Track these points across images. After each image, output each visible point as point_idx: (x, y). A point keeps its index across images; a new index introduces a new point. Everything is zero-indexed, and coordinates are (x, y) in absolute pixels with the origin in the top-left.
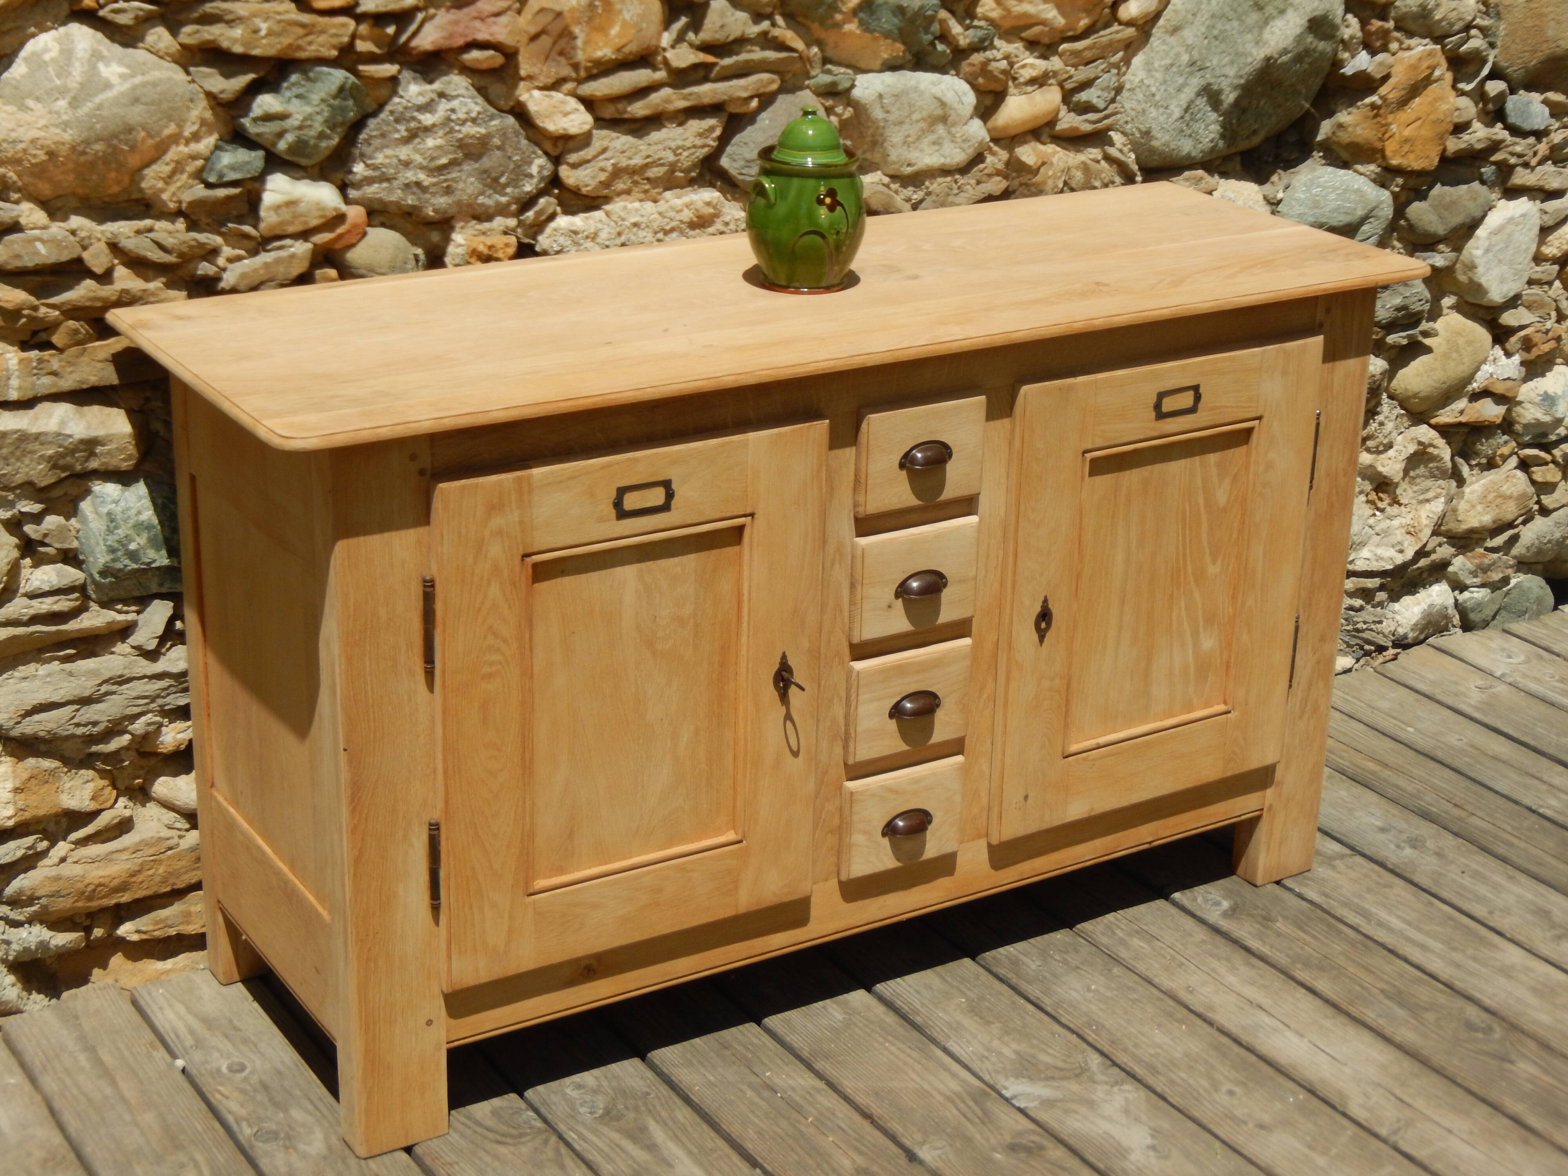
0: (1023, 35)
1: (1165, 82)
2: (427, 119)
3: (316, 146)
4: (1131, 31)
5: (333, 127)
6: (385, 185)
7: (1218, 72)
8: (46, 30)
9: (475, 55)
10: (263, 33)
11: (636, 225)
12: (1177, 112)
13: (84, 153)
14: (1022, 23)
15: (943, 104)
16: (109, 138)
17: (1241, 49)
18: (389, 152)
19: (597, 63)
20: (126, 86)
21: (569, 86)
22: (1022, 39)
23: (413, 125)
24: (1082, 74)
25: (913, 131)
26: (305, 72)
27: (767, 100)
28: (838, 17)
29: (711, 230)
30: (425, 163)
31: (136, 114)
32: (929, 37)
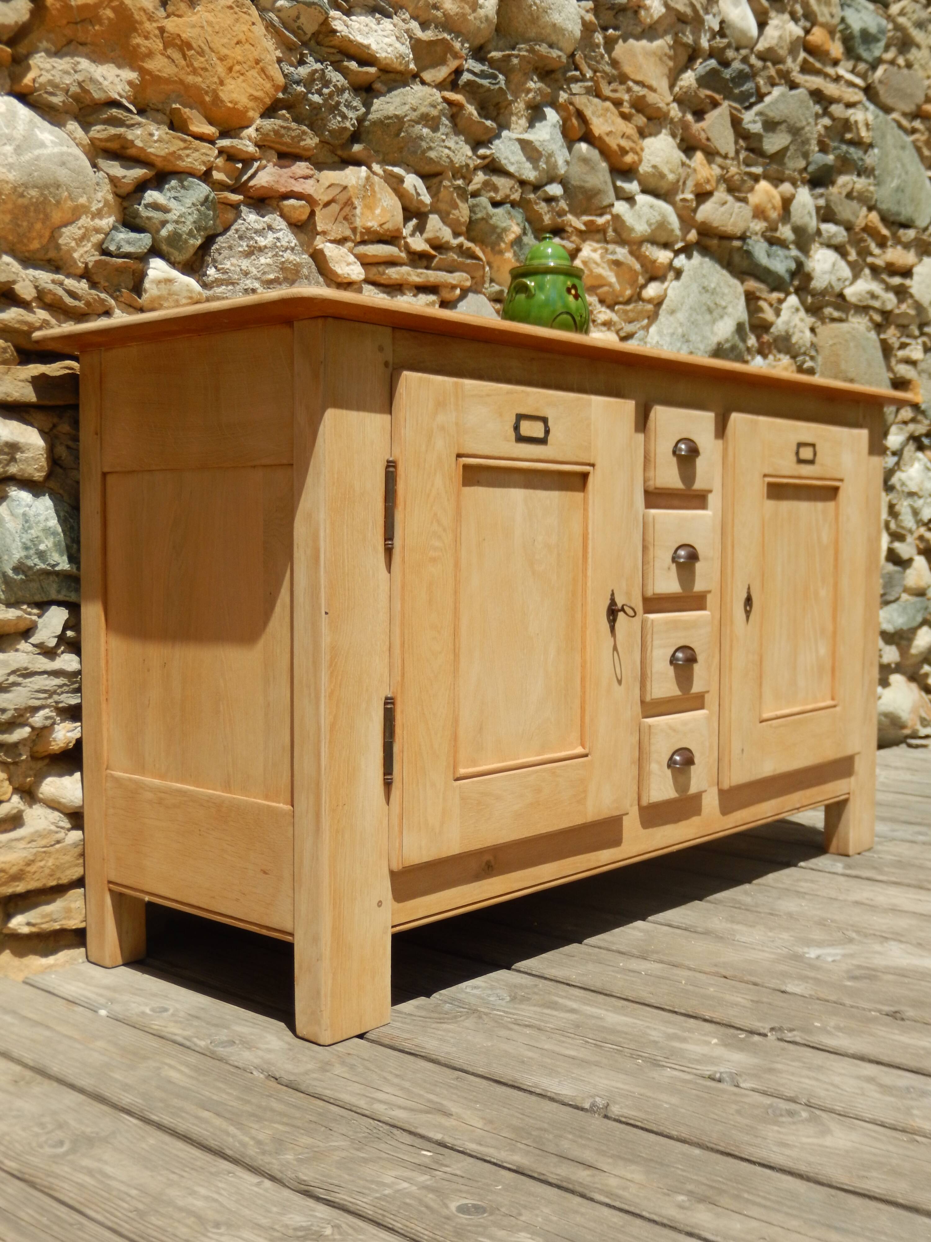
2: (261, 241)
3: (186, 241)
4: (650, 307)
5: (199, 229)
6: (230, 287)
9: (292, 201)
10: (155, 138)
13: (22, 196)
14: (596, 283)
16: (42, 188)
17: (705, 334)
18: (234, 261)
19: (368, 230)
20: (56, 150)
21: (350, 244)
22: (597, 295)
23: (252, 243)
24: (628, 328)
26: (181, 181)
27: (464, 293)
28: (503, 246)
30: (259, 275)
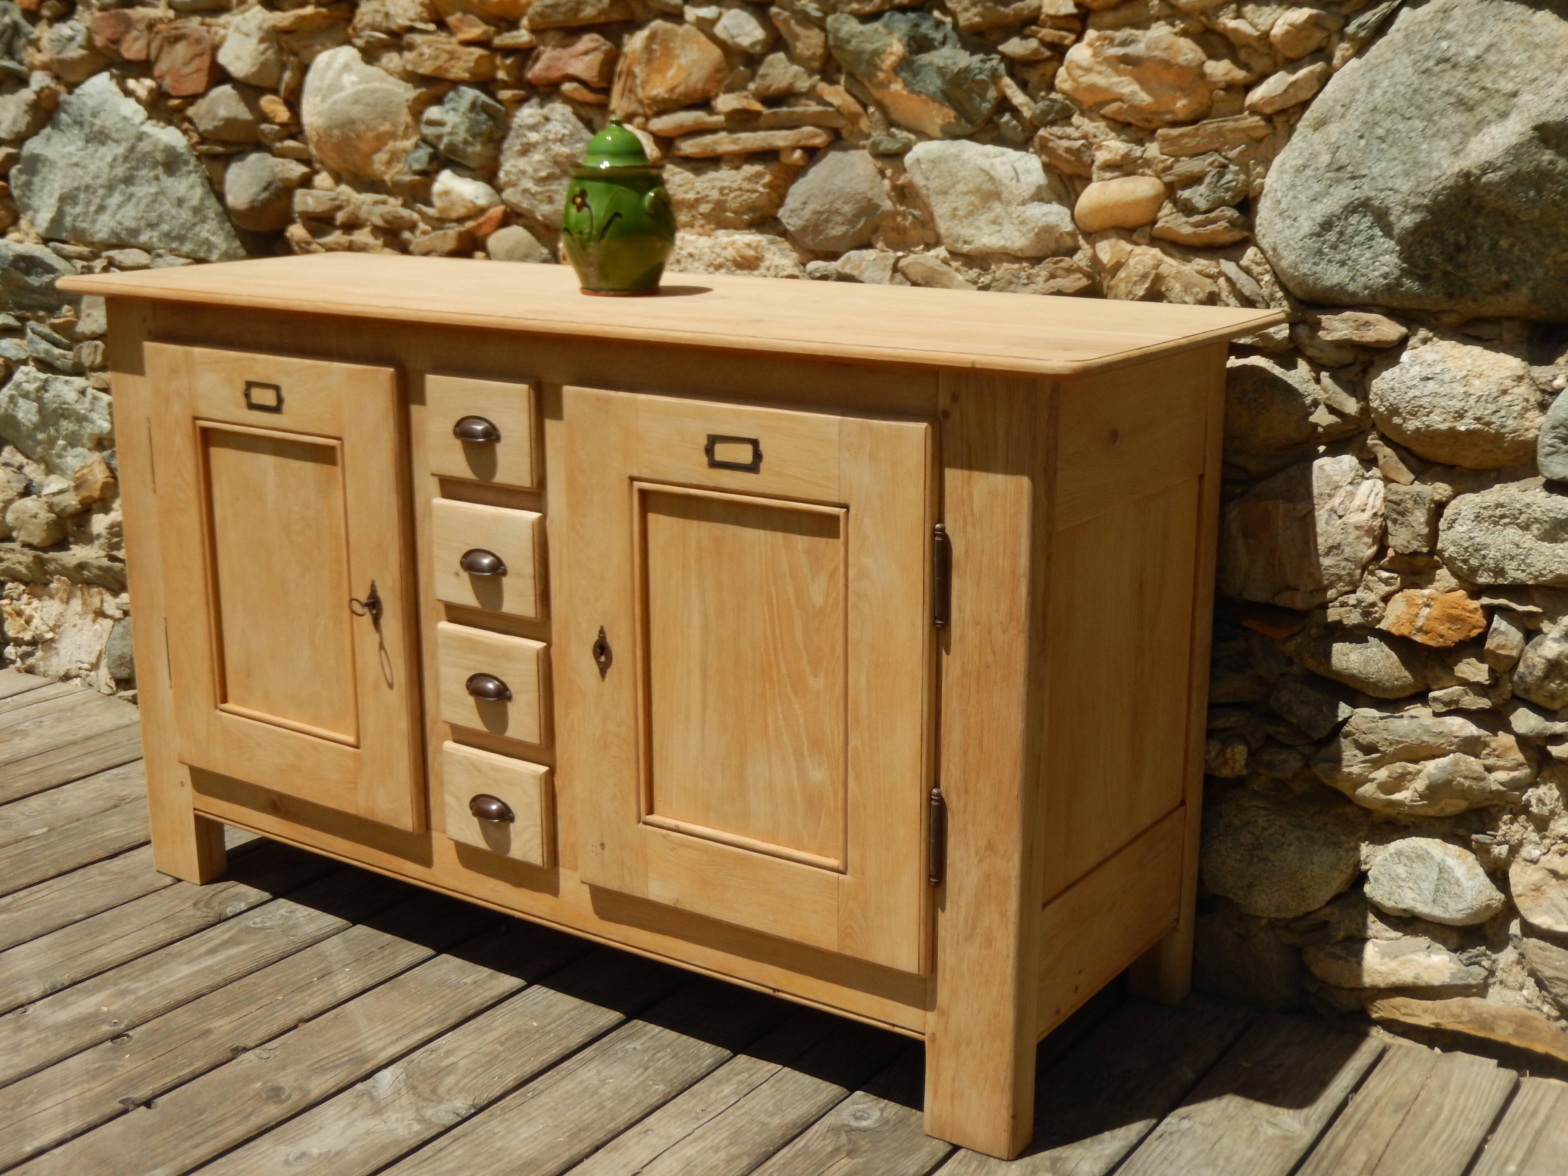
0: (1103, 112)
1: (1293, 186)
2: (534, 137)
3: (464, 151)
5: (474, 136)
7: (1380, 183)
8: (326, 48)
10: (426, 57)
11: (691, 255)
12: (1306, 226)
13: (331, 136)
14: (1100, 98)
15: (992, 178)
16: (341, 126)
17: (1422, 157)
21: (639, 120)
22: (1104, 117)
23: (525, 140)
24: (1187, 166)
25: (963, 204)
26: (457, 91)
27: (813, 154)
28: (881, 76)
29: (756, 272)
31: (356, 111)
32: (986, 106)
